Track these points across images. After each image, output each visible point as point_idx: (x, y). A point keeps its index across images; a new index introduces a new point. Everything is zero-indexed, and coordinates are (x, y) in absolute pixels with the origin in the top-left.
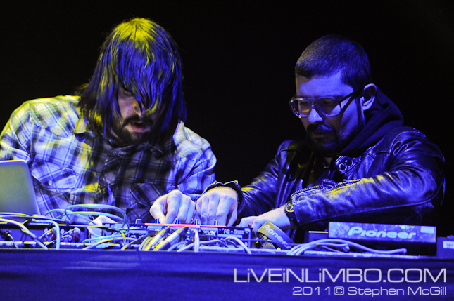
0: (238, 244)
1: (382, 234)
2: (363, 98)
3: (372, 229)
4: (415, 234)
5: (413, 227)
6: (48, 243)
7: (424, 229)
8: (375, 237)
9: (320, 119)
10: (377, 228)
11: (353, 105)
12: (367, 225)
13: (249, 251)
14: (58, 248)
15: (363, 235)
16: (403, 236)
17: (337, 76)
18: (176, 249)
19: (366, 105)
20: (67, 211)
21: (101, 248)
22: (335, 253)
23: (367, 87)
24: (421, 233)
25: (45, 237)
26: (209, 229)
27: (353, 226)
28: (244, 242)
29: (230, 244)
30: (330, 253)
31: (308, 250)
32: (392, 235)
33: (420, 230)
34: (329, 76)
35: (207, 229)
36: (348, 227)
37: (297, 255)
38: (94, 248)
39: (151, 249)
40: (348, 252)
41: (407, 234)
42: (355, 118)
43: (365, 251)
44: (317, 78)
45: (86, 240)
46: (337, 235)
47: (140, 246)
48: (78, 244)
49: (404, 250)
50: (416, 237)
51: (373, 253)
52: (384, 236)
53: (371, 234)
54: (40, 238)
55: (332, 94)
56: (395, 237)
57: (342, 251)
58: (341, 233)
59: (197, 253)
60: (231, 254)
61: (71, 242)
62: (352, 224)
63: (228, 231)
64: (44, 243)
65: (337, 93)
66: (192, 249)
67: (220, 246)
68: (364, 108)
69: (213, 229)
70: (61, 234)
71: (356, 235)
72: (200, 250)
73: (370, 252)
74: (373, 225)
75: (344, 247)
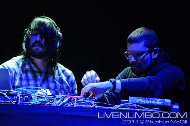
0: (92, 104)
1: (149, 102)
2: (153, 53)
3: (146, 100)
4: (162, 102)
5: (162, 100)
6: (15, 102)
7: (166, 100)
8: (147, 103)
9: (135, 60)
10: (148, 99)
11: (148, 55)
12: (144, 98)
13: (96, 107)
14: (19, 104)
15: (142, 102)
16: (158, 103)
17: (142, 44)
18: (67, 105)
19: (155, 56)
20: (23, 89)
21: (36, 104)
22: (130, 109)
23: (155, 49)
24: (165, 102)
25: (14, 99)
26: (81, 98)
27: (139, 98)
28: (95, 104)
29: (89, 104)
30: (129, 109)
31: (120, 107)
32: (154, 102)
33: (165, 101)
34: (139, 43)
35: (80, 98)
36: (137, 99)
37: (115, 109)
38: (34, 104)
39: (57, 105)
40: (136, 109)
41: (159, 102)
42: (149, 61)
43: (143, 109)
44: (134, 44)
45: (31, 101)
46: (132, 102)
47: (52, 104)
48: (27, 103)
49: (158, 109)
50: (163, 103)
51: (146, 109)
52: (150, 103)
53: (145, 102)
54: (12, 99)
55: (140, 50)
56: (155, 103)
57: (134, 108)
58: (134, 101)
59: (75, 107)
60: (89, 108)
61: (24, 101)
62: (138, 98)
63: (88, 99)
64: (14, 101)
65: (142, 50)
66: (73, 105)
67: (85, 105)
68: (154, 57)
69: (83, 98)
70: (20, 98)
71: (139, 102)
72: (76, 106)
73: (145, 109)
74: (147, 98)
75: (135, 106)
